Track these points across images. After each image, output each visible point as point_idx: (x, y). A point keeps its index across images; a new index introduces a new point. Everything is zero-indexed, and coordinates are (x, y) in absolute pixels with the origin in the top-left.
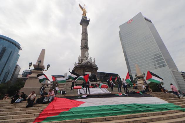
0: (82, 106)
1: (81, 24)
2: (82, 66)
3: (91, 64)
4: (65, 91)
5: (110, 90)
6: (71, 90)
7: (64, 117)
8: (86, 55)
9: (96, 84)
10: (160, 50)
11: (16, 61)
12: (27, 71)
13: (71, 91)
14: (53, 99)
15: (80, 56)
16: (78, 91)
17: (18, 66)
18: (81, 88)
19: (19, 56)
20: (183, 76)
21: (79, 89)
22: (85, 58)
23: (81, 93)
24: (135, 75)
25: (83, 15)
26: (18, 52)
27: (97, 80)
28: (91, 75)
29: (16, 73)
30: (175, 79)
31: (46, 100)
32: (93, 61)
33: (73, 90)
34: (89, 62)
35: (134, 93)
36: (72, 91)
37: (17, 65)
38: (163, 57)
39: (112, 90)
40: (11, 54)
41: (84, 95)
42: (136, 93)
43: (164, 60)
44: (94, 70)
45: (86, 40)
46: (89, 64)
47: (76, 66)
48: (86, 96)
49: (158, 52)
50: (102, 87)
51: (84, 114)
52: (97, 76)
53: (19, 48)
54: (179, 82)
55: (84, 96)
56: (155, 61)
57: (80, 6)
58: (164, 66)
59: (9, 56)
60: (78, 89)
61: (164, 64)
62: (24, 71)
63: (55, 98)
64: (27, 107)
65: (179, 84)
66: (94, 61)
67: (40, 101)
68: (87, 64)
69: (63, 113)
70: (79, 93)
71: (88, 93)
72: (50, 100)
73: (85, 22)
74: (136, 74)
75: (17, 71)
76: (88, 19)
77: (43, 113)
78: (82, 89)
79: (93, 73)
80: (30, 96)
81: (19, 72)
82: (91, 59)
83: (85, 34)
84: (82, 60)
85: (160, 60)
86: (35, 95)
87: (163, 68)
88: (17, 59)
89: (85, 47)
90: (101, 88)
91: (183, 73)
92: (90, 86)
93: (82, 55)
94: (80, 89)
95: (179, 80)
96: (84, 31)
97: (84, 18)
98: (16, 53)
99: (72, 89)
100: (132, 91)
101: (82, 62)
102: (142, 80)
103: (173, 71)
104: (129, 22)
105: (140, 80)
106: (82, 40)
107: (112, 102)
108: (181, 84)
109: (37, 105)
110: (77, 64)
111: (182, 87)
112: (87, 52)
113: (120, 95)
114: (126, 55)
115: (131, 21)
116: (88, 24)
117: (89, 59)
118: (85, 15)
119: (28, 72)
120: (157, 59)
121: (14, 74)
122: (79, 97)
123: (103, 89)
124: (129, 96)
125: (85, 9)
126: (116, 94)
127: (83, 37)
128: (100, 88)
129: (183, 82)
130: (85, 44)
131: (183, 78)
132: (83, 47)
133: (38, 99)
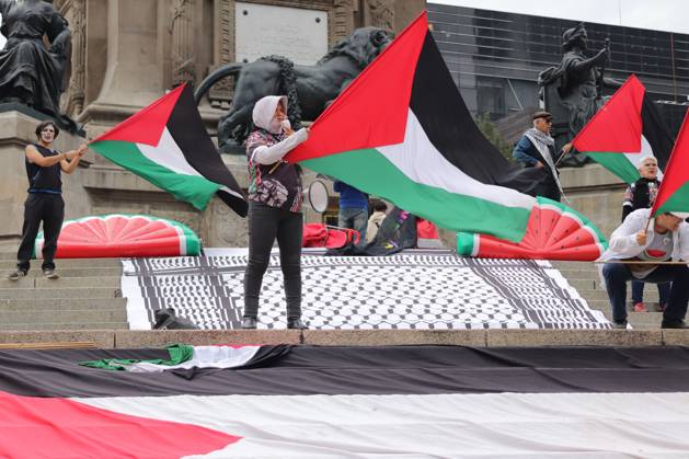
6: (24, 267)
13: (27, 281)
16: (131, 288)
18: (171, 250)
21: (140, 253)
33: (48, 265)
36: (36, 278)
41: (212, 337)
48: (248, 353)
55: (211, 356)
60: (128, 265)
70: (139, 319)
71: (282, 324)
78: (186, 264)
92: (307, 231)
94: (158, 264)
99: (26, 252)
128: (466, 254)
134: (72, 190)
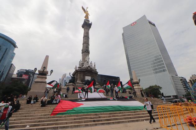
0: (81, 106)
1: (83, 27)
2: (82, 70)
3: (91, 68)
4: (67, 95)
7: (70, 113)
8: (87, 59)
10: (161, 55)
11: (11, 60)
12: (21, 71)
14: (59, 102)
15: (81, 60)
16: (78, 95)
17: (13, 66)
19: (14, 55)
20: (182, 81)
22: (86, 63)
23: (80, 97)
25: (85, 17)
26: (13, 50)
27: (96, 84)
28: (91, 79)
29: (10, 72)
30: (174, 84)
31: (55, 102)
32: (93, 66)
33: (74, 93)
34: (89, 67)
35: (123, 98)
36: (73, 95)
37: (12, 64)
38: (164, 62)
39: (107, 94)
40: (5, 52)
41: (83, 98)
42: (125, 98)
43: (165, 65)
44: (94, 74)
45: (87, 44)
46: (89, 68)
47: (76, 70)
48: (85, 99)
49: (160, 57)
50: (100, 92)
51: (83, 111)
53: (15, 46)
54: (177, 87)
55: (83, 100)
56: (156, 66)
57: (83, 8)
58: (164, 71)
59: (4, 54)
60: (78, 93)
61: (164, 69)
62: (18, 71)
63: (61, 101)
64: (42, 106)
65: (177, 89)
66: (95, 66)
67: (50, 103)
68: (88, 68)
69: (69, 111)
70: (79, 97)
72: (58, 102)
73: (87, 25)
75: (11, 70)
76: (90, 23)
77: (55, 110)
78: (82, 93)
79: (93, 78)
80: (43, 99)
81: (14, 71)
82: (92, 64)
83: (86, 37)
84: (83, 64)
85: (160, 65)
86: (46, 98)
87: (163, 73)
88: (12, 58)
89: (86, 51)
91: (183, 79)
93: (82, 59)
94: (80, 93)
95: (177, 85)
96: (86, 35)
97: (86, 21)
98: (11, 51)
101: (82, 66)
102: (137, 85)
103: (172, 76)
104: (133, 24)
106: (83, 44)
108: (179, 89)
109: (49, 105)
110: (78, 68)
111: (180, 92)
112: (88, 56)
113: (111, 99)
114: (128, 59)
115: (135, 23)
116: (90, 27)
117: (89, 63)
118: (87, 17)
119: (23, 71)
120: (158, 64)
121: (8, 73)
122: (79, 100)
123: (100, 93)
124: (117, 100)
125: (88, 11)
126: (108, 98)
127: (84, 41)
128: (98, 92)
129: (181, 87)
130: (87, 48)
131: (182, 83)
132: (84, 51)
133: (48, 101)
134: (75, 89)
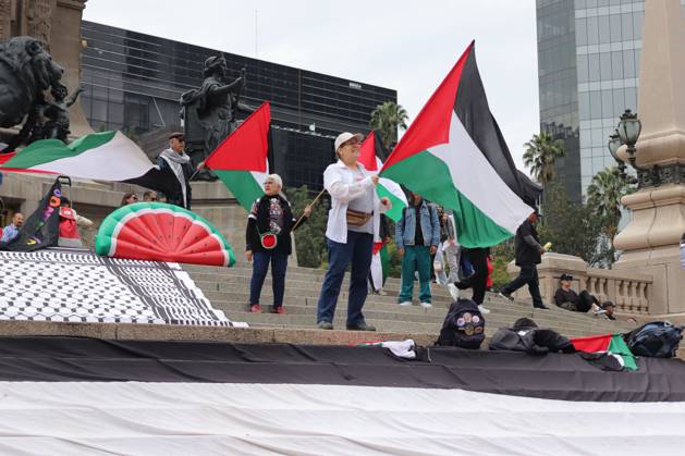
5: (247, 291)
9: (46, 202)
24: (612, 124)
35: (547, 344)
39: (267, 292)
42: (569, 348)
50: (136, 246)
52: (70, 82)
74: (628, 116)
79: (24, 39)
90: (122, 253)
100: (525, 323)
105: (654, 204)
107: (242, 433)
128: (104, 254)
